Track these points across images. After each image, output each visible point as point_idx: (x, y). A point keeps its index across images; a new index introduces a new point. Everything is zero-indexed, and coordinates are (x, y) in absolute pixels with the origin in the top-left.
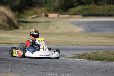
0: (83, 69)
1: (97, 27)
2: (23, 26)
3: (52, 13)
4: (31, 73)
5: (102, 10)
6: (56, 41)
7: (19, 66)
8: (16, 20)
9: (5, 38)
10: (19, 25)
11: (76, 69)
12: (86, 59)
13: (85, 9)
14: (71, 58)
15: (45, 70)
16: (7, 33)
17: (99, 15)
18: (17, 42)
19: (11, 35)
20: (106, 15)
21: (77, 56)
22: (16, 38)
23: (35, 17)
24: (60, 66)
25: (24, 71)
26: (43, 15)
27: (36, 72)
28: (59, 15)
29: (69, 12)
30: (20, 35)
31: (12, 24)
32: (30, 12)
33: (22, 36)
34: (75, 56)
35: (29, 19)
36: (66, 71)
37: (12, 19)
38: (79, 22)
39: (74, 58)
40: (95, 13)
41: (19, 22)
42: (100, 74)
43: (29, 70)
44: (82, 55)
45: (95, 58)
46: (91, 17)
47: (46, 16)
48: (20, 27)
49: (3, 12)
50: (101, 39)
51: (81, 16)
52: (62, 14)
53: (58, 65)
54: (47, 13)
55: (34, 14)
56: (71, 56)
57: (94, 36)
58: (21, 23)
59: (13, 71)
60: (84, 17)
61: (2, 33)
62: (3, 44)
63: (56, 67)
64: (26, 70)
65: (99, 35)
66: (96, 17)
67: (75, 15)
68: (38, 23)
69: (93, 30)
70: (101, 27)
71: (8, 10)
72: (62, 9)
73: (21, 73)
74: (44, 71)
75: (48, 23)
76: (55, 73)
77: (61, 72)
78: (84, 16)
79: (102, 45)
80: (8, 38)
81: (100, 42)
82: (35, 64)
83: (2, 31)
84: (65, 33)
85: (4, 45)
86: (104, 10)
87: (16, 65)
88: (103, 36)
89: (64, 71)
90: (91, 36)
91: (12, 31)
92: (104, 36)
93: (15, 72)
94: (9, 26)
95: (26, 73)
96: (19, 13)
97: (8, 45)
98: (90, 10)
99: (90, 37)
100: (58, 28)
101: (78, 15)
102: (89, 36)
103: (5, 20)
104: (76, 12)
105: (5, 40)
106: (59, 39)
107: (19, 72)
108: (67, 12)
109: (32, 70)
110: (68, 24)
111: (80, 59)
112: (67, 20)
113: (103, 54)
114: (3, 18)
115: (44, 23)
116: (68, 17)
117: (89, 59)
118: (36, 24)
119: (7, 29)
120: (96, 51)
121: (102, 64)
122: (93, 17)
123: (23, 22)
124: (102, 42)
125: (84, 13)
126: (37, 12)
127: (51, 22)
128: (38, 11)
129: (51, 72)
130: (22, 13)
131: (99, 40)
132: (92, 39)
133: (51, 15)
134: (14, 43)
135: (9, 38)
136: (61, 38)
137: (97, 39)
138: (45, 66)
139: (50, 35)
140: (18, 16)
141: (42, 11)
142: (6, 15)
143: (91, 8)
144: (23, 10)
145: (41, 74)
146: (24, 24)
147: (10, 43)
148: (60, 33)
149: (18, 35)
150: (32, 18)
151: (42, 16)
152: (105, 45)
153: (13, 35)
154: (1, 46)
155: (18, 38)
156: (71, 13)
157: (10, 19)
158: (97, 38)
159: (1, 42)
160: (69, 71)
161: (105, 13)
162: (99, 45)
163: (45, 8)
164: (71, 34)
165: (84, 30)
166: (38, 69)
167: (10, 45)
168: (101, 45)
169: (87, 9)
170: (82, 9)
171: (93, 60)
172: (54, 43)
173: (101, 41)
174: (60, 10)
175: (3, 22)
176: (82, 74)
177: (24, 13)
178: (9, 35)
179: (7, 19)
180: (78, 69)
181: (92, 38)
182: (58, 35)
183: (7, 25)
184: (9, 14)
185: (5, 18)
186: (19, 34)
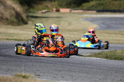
0: (101, 69)
1: (113, 24)
2: (33, 21)
3: (63, 7)
4: (46, 73)
5: (118, 6)
6: (69, 38)
7: (31, 64)
8: (25, 15)
9: (14, 34)
10: (28, 20)
11: (93, 68)
12: (104, 58)
13: (100, 4)
14: (87, 56)
15: (60, 69)
16: (15, 29)
17: (114, 11)
18: (27, 38)
19: (21, 30)
20: (122, 11)
21: (93, 55)
22: (25, 34)
23: (45, 12)
24: (76, 65)
25: (37, 70)
26: (54, 9)
27: (50, 71)
28: (72, 10)
29: (83, 7)
30: (30, 31)
31: (20, 19)
32: (40, 6)
33: (32, 31)
34: (91, 54)
35: (39, 14)
36: (83, 70)
37: (20, 13)
38: (94, 18)
39: (90, 56)
40: (110, 9)
41: (28, 17)
42: (120, 75)
43: (43, 69)
44: (99, 54)
45: (113, 57)
46: (106, 13)
47: (58, 11)
48: (29, 22)
49: (11, 6)
50: (118, 37)
51: (95, 12)
52: (74, 9)
53: (73, 64)
54: (58, 7)
55: (44, 9)
56: (87, 55)
57: (110, 34)
58: (30, 18)
59: (26, 69)
60: (98, 13)
61: (10, 28)
62: (11, 41)
63: (72, 65)
64: (40, 69)
65: (116, 32)
66: (112, 13)
67: (88, 10)
68: (49, 19)
69: (109, 27)
70: (117, 24)
71: (17, 4)
72: (75, 3)
73: (35, 72)
74: (60, 71)
75: (59, 19)
76: (72, 72)
77: (78, 72)
78: (99, 11)
79: (119, 43)
80: (17, 34)
81: (117, 40)
82: (49, 63)
83: (10, 26)
84: (78, 30)
85: (13, 41)
86: (120, 5)
87: (28, 63)
88: (119, 34)
89: (81, 70)
90: (107, 33)
91: (21, 27)
92: (121, 33)
93: (28, 71)
94: (18, 21)
95: (41, 72)
96: (28, 8)
97: (17, 41)
98: (105, 5)
99: (106, 35)
100: (70, 24)
101: (92, 10)
102: (104, 33)
103: (13, 15)
104: (89, 8)
105: (14, 37)
106: (72, 36)
107: (33, 71)
108: (80, 7)
109: (47, 69)
110: (81, 19)
111: (97, 58)
112: (80, 16)
113: (122, 53)
114: (11, 13)
115: (55, 19)
116: (82, 12)
117: (107, 58)
118: (46, 19)
119: (15, 24)
120: (114, 50)
121: (121, 64)
122: (109, 13)
123: (33, 17)
124: (119, 40)
125: (99, 8)
126: (47, 7)
127: (63, 17)
128: (49, 5)
129: (66, 71)
130: (31, 8)
131: (115, 38)
132: (108, 37)
133: (62, 10)
134: (23, 39)
135: (19, 34)
136: (74, 35)
137: (113, 37)
138: (59, 65)
139: (62, 32)
140: (27, 11)
141: (53, 6)
142: (14, 9)
143: (106, 3)
144: (32, 4)
145: (57, 73)
146: (33, 19)
147: (19, 40)
148: (73, 30)
149: (28, 31)
150: (42, 13)
151: (53, 11)
152: (122, 43)
153: (23, 30)
154: (10, 43)
155: (28, 34)
156: (85, 8)
157: (19, 13)
158: (113, 35)
159: (10, 38)
160: (87, 71)
161: (121, 9)
162: (116, 43)
163: (56, 3)
164: (84, 31)
165: (98, 27)
166: (53, 68)
167: (19, 41)
168: (117, 43)
169: (102, 4)
170: (97, 4)
171: (111, 59)
172: (67, 40)
173: (118, 38)
174: (73, 5)
175: (11, 16)
176: (100, 74)
177: (33, 8)
178: (18, 31)
179: (15, 13)
180: (96, 68)
181: (108, 35)
182: (71, 31)
183: (15, 20)
184: (17, 8)
185: (13, 12)
186: (29, 29)
